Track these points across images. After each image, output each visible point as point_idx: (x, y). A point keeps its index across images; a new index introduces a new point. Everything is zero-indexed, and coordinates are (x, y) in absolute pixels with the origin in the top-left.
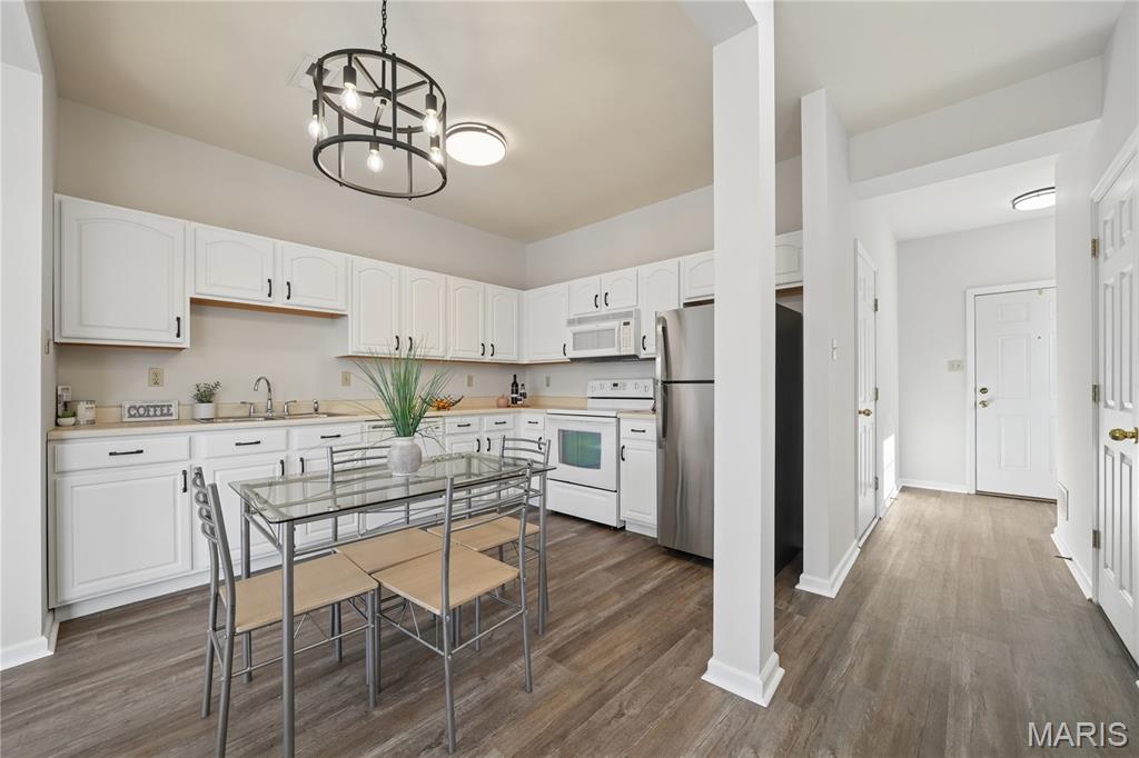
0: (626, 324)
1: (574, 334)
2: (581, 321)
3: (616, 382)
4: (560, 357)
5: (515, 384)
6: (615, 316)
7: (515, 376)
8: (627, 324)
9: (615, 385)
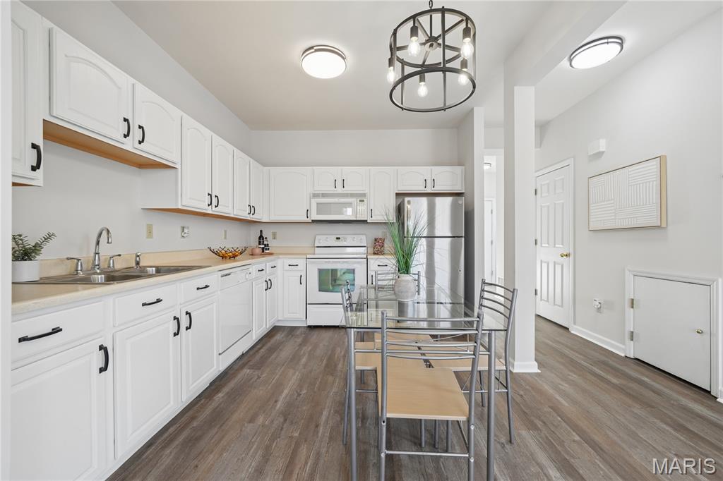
0: (360, 201)
1: (317, 204)
2: (324, 195)
3: (338, 236)
4: (304, 219)
5: (261, 237)
6: (352, 195)
7: (261, 231)
8: (363, 201)
9: (338, 238)
